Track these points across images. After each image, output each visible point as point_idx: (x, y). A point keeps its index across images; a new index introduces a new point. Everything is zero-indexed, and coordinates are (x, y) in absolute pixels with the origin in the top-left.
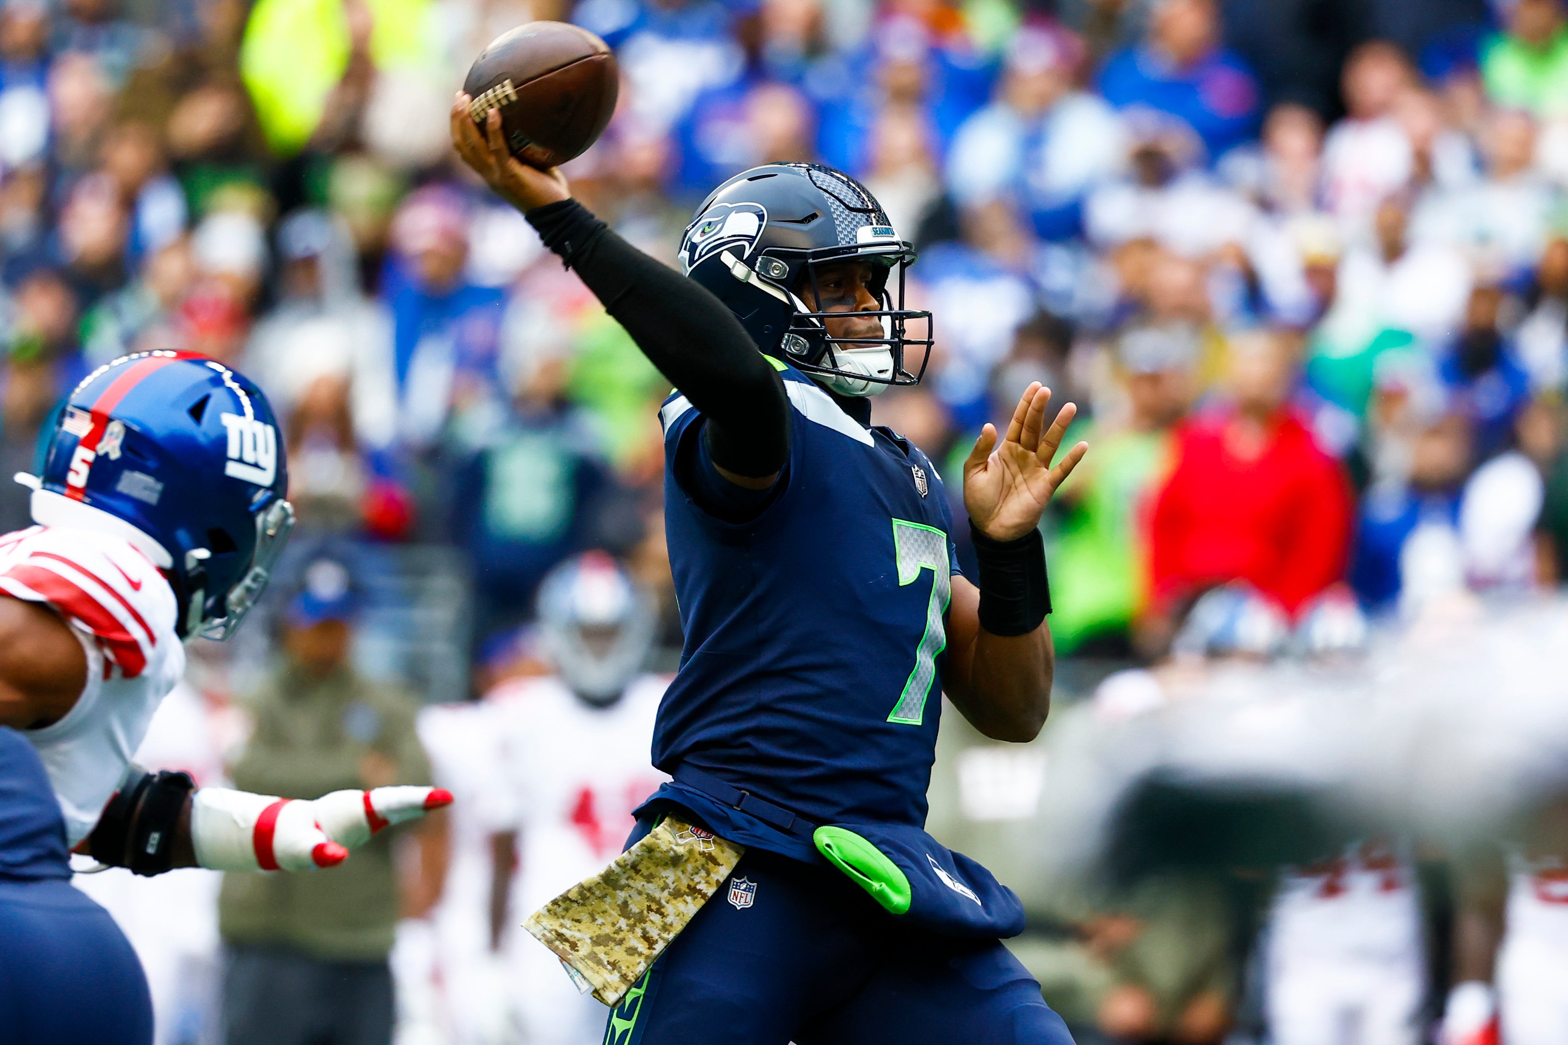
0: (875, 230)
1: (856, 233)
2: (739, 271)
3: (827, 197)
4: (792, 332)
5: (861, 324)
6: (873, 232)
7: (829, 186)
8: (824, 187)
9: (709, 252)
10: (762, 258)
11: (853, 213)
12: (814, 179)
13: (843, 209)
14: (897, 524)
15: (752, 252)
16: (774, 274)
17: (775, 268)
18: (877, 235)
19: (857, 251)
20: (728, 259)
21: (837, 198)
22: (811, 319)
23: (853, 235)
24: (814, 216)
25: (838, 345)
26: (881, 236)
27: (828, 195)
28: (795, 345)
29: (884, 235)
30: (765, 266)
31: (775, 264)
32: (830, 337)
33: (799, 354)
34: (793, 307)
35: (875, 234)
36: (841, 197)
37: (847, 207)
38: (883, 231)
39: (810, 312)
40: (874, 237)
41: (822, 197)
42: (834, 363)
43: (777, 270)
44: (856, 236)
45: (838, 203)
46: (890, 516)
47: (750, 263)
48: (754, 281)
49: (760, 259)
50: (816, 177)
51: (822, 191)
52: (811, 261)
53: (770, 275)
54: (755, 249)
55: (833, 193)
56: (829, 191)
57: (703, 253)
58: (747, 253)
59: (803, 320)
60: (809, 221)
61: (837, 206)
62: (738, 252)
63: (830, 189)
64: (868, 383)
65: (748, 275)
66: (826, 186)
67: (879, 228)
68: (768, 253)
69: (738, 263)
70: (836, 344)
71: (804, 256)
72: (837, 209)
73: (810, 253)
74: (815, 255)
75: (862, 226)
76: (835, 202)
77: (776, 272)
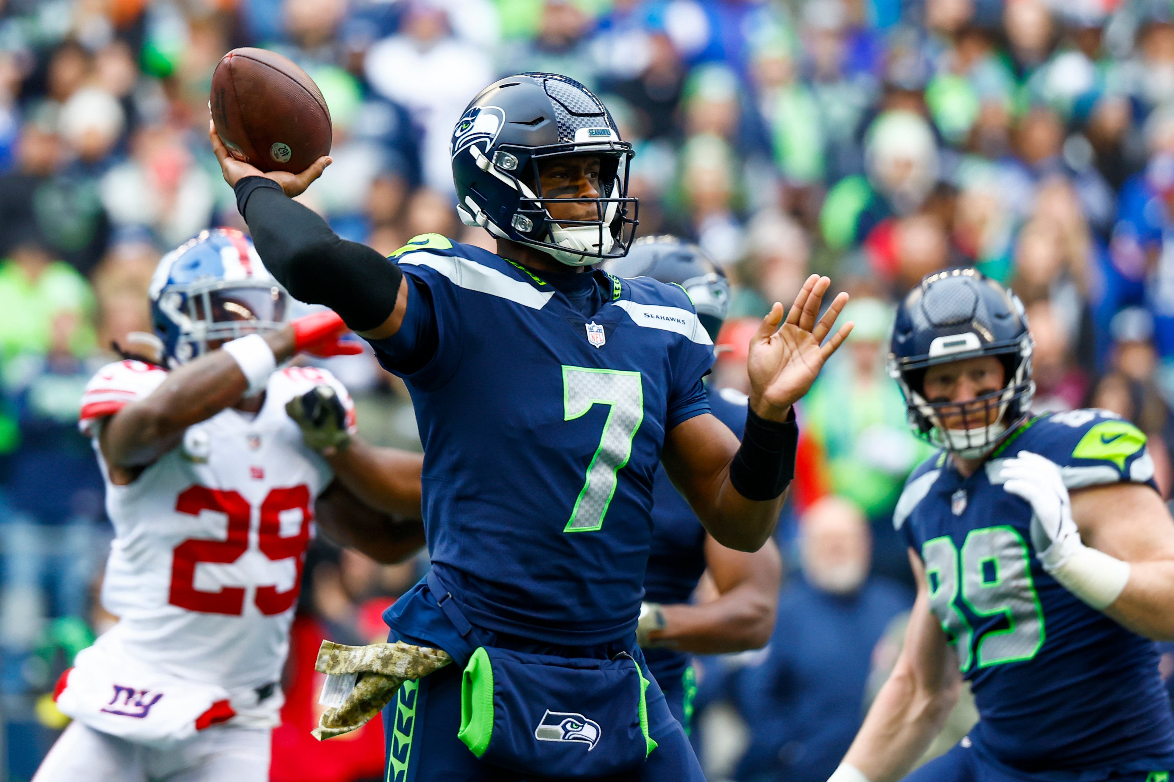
0: (591, 131)
1: (575, 133)
2: (481, 162)
3: (554, 104)
4: (519, 213)
5: (580, 209)
6: (589, 133)
7: (558, 95)
8: (553, 96)
9: (463, 145)
10: (498, 153)
11: (574, 117)
12: (547, 88)
13: (566, 114)
14: (567, 370)
15: (492, 147)
16: (506, 166)
17: (507, 161)
18: (592, 136)
19: (574, 149)
20: (475, 151)
21: (562, 105)
22: (536, 203)
23: (572, 136)
24: (541, 119)
25: (559, 225)
26: (596, 136)
27: (555, 102)
28: (520, 224)
29: (600, 135)
30: (500, 159)
31: (507, 158)
32: (552, 218)
33: (525, 231)
34: (519, 193)
35: (590, 135)
36: (566, 104)
37: (570, 112)
38: (599, 132)
39: (536, 198)
40: (590, 137)
41: (550, 103)
42: (553, 240)
43: (509, 163)
44: (574, 136)
45: (562, 109)
46: (560, 363)
47: (489, 156)
48: (492, 171)
49: (496, 154)
50: (549, 87)
51: (551, 99)
52: (533, 156)
53: (503, 166)
54: (494, 145)
55: (560, 101)
56: (557, 99)
57: (460, 146)
58: (489, 147)
59: (529, 204)
60: (538, 123)
61: (561, 111)
62: (481, 146)
63: (558, 98)
64: (582, 257)
65: (488, 166)
66: (556, 94)
67: (595, 130)
68: (502, 149)
69: (480, 156)
70: (557, 224)
71: (529, 152)
72: (560, 114)
73: (533, 150)
74: (538, 152)
75: (581, 128)
76: (560, 108)
77: (508, 164)
